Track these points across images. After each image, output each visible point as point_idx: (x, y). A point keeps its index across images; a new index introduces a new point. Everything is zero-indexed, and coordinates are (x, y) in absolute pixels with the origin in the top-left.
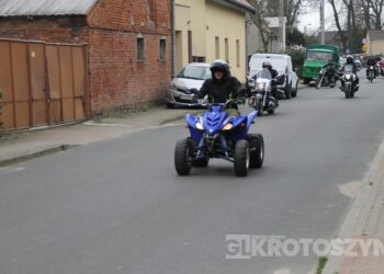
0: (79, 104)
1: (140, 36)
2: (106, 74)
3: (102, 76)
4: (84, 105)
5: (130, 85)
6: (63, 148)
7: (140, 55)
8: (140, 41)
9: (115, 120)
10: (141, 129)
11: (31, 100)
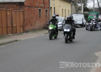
0: (21, 28)
1: (40, 9)
2: (29, 19)
3: (28, 20)
4: (23, 28)
5: (37, 23)
6: (16, 41)
7: (40, 14)
8: (40, 10)
9: (32, 33)
10: (39, 36)
11: (7, 27)
